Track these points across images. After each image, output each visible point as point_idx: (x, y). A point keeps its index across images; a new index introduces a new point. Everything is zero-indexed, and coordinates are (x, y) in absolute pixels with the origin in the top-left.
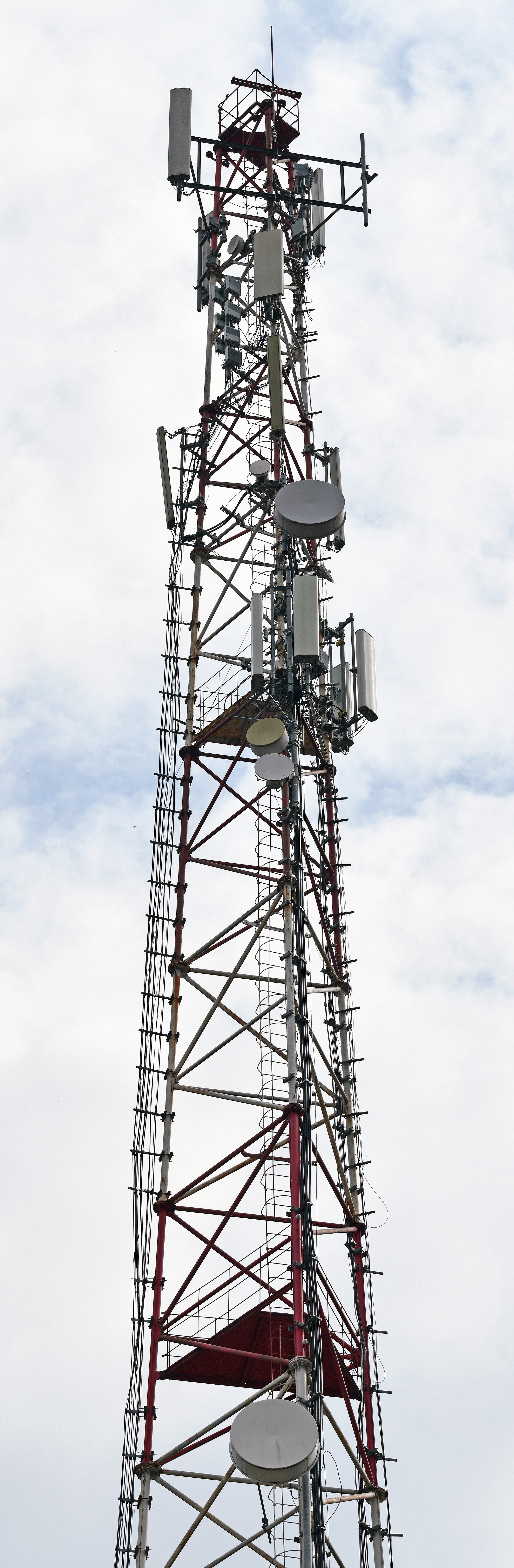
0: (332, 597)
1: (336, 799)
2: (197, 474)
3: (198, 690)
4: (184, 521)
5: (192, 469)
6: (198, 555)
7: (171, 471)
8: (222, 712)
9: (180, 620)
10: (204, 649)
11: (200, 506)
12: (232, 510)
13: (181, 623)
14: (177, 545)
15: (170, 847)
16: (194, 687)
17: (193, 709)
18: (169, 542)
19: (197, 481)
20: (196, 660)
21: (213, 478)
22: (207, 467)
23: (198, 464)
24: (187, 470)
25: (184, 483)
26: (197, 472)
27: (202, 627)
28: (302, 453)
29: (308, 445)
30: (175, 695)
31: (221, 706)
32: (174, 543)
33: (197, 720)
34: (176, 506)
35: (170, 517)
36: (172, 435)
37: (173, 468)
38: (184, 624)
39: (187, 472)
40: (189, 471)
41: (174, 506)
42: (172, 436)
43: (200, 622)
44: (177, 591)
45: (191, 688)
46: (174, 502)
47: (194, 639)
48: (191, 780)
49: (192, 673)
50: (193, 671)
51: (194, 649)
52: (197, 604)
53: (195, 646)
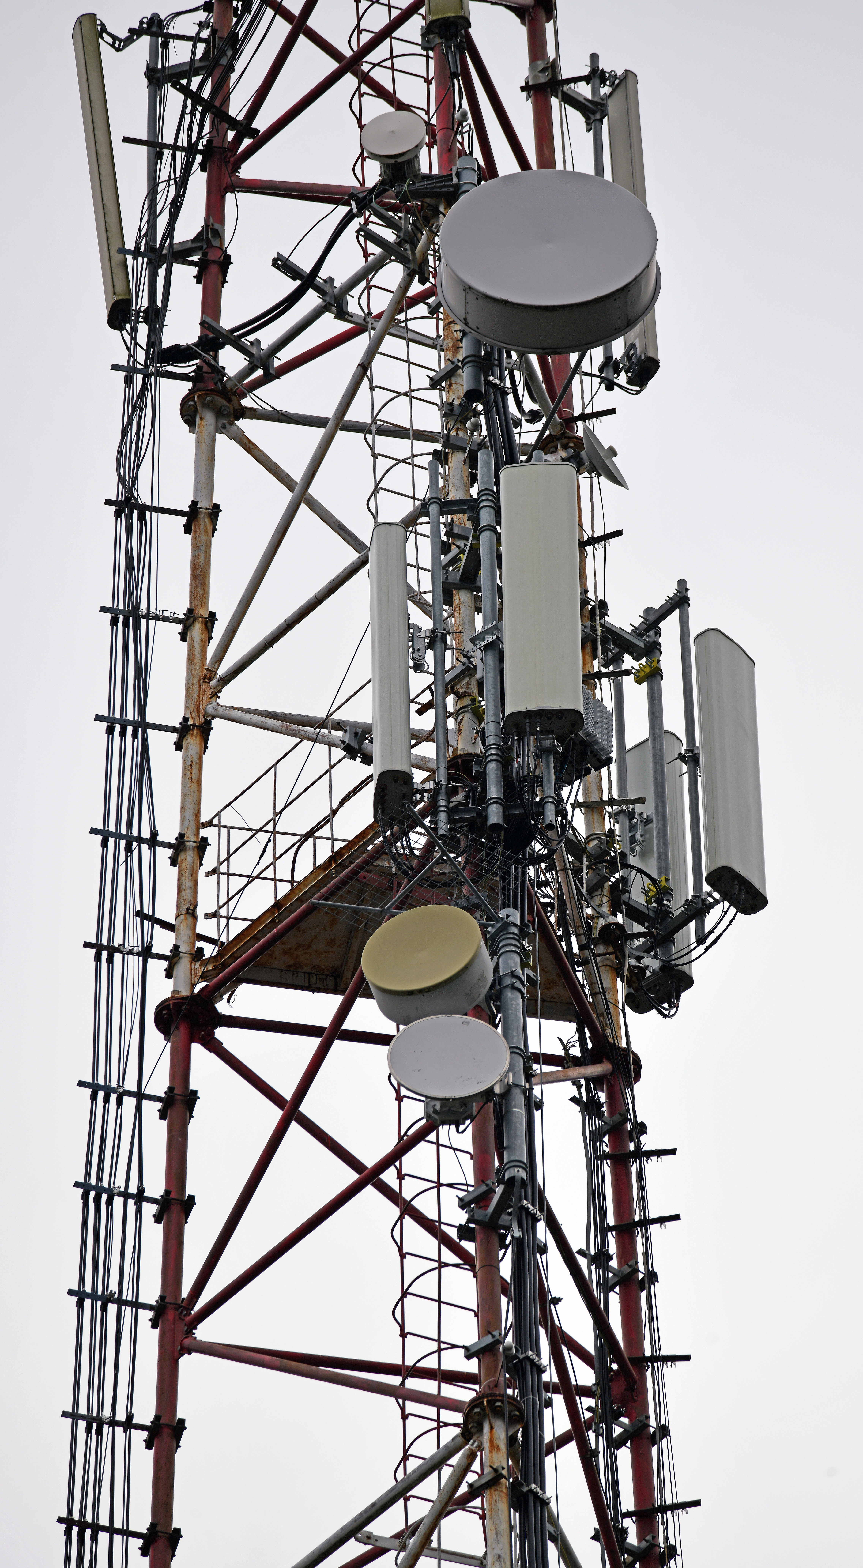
0: (619, 533)
1: (642, 1154)
2: (199, 158)
3: (210, 823)
4: (159, 304)
5: (182, 142)
6: (207, 406)
7: (120, 150)
8: (284, 889)
9: (153, 609)
10: (229, 696)
11: (211, 256)
12: (307, 267)
13: (156, 618)
14: (139, 378)
15: (129, 1309)
16: (197, 815)
17: (196, 883)
18: (115, 367)
19: (198, 181)
20: (205, 730)
21: (249, 171)
22: (231, 134)
23: (201, 126)
24: (168, 146)
25: (161, 187)
26: (200, 152)
27: (219, 630)
28: (523, 89)
29: (541, 65)
30: (140, 840)
31: (283, 869)
32: (129, 372)
33: (208, 916)
34: (135, 259)
35: (118, 290)
36: (120, 40)
37: (126, 140)
38: (166, 619)
39: (167, 153)
40: (175, 148)
41: (129, 258)
42: (119, 44)
43: (212, 615)
44: (142, 518)
45: (190, 816)
46: (130, 245)
47: (198, 667)
48: (192, 1098)
49: (188, 773)
50: (194, 766)
51: (195, 697)
52: (202, 557)
53: (200, 686)
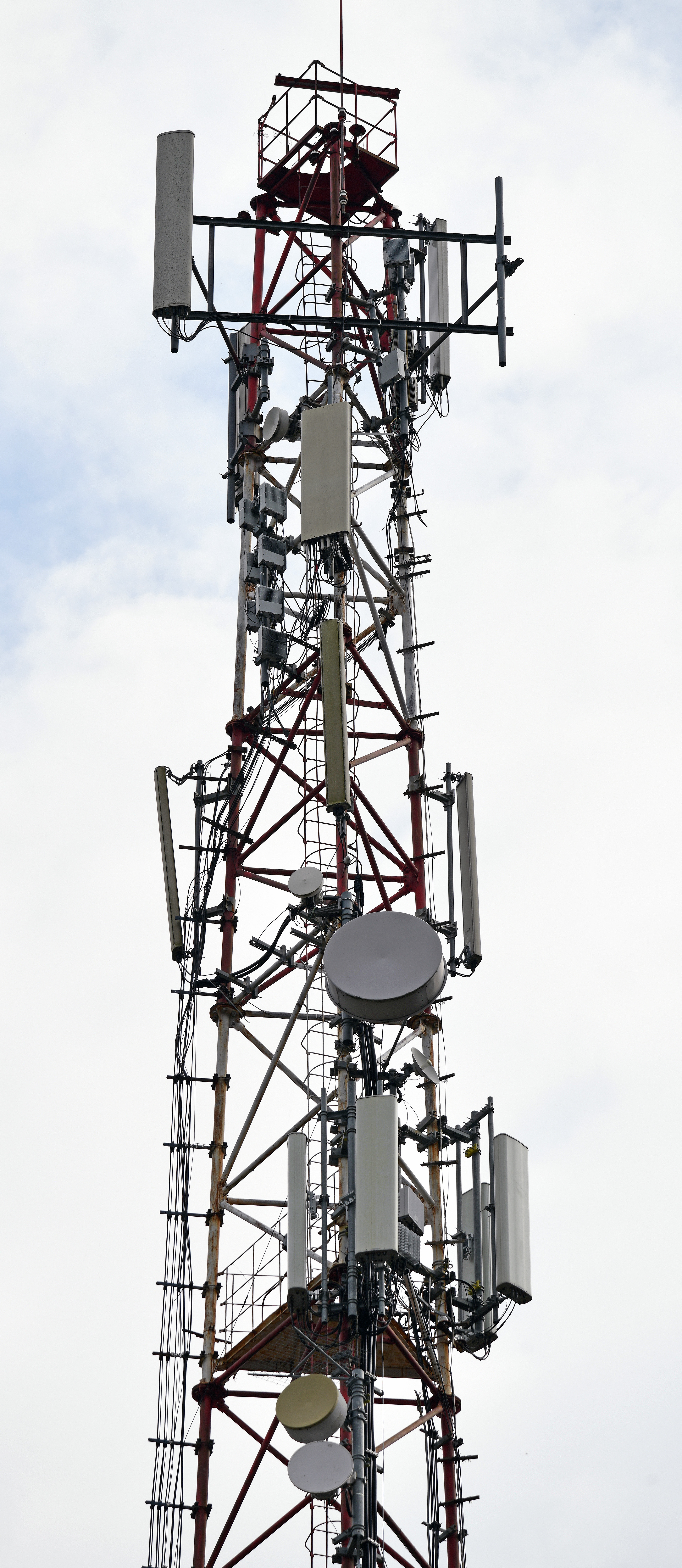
0: (453, 1075)
1: (459, 1459)
2: (221, 854)
3: (223, 1273)
4: (199, 949)
5: (211, 846)
6: (223, 1011)
9: (192, 1143)
11: (227, 918)
13: (194, 1147)
14: (187, 997)
16: (216, 1268)
17: (215, 1310)
18: (173, 991)
19: (222, 867)
20: (220, 1216)
22: (239, 841)
23: (221, 838)
24: (204, 850)
25: (201, 875)
26: (222, 851)
27: (229, 1151)
28: (405, 794)
29: (414, 778)
30: (184, 1286)
32: (182, 993)
33: (221, 1331)
34: (185, 922)
35: (176, 941)
36: (180, 780)
37: (181, 847)
38: (200, 1147)
39: (204, 853)
40: (207, 850)
41: (182, 922)
43: (225, 1145)
44: (188, 1083)
45: (212, 1270)
46: (182, 915)
47: (217, 1177)
48: (211, 1444)
49: (211, 1243)
50: (214, 1238)
51: (215, 1195)
52: (220, 1108)
53: (218, 1188)
